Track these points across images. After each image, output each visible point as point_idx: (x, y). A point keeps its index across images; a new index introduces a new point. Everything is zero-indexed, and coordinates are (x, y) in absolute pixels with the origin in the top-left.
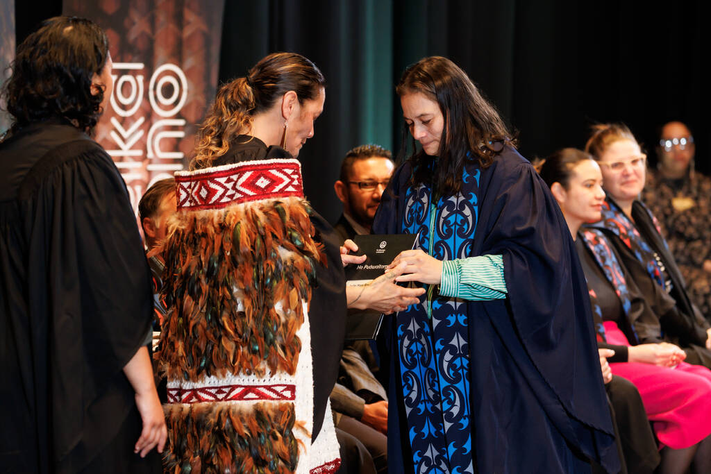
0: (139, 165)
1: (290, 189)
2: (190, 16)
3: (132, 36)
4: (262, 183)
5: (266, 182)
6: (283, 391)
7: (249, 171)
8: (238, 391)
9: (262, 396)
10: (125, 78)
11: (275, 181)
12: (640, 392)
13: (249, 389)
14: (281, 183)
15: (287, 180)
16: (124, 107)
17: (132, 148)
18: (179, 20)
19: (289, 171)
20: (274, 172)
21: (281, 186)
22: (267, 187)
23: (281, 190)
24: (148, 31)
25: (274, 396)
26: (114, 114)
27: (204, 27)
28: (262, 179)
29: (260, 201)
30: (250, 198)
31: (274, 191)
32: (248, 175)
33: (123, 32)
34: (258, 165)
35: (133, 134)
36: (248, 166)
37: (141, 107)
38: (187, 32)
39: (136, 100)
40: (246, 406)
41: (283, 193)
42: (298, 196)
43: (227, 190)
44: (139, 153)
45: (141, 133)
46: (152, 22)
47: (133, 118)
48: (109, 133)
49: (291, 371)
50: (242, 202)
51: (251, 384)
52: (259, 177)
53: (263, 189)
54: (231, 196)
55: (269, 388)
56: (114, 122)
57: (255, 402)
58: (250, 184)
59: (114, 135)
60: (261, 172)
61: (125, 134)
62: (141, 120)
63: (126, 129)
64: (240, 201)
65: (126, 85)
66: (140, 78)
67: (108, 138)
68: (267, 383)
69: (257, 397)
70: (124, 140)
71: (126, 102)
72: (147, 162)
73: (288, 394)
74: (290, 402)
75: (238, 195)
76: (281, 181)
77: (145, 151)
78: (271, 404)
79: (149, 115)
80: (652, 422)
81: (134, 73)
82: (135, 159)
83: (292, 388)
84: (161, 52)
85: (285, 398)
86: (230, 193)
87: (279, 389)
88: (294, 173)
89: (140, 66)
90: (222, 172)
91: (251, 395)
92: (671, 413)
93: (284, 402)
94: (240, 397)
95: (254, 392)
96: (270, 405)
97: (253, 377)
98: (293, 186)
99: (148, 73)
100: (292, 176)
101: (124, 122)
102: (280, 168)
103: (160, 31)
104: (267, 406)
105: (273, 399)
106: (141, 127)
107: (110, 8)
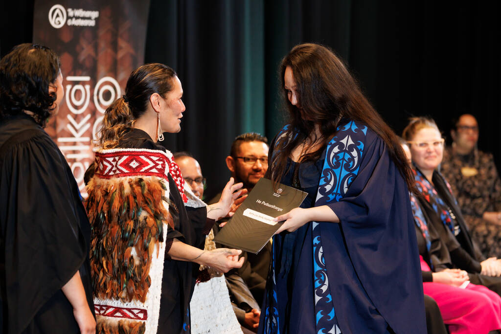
0: (87, 148)
1: (154, 170)
2: (122, 43)
3: (82, 57)
4: (134, 164)
5: (137, 164)
6: (138, 313)
7: (126, 155)
8: (111, 310)
9: (125, 315)
10: (77, 87)
11: (143, 164)
13: (118, 310)
14: (147, 166)
15: (152, 164)
16: (76, 108)
17: (83, 136)
18: (115, 46)
19: (155, 159)
20: (143, 158)
22: (137, 167)
23: (145, 170)
24: (93, 54)
25: (132, 316)
26: (70, 112)
27: (132, 52)
29: (131, 177)
30: (125, 175)
31: (141, 171)
32: (125, 158)
33: (75, 55)
34: (132, 152)
35: (83, 126)
36: (125, 152)
37: (88, 108)
38: (120, 54)
39: (84, 102)
41: (147, 173)
42: (159, 176)
43: (113, 166)
44: (87, 139)
45: (88, 126)
46: (96, 48)
47: (83, 115)
48: (66, 125)
49: (143, 300)
50: (119, 177)
51: (119, 306)
52: (132, 161)
53: (134, 169)
54: (115, 171)
55: (129, 310)
56: (70, 117)
57: (120, 319)
58: (126, 165)
59: (69, 127)
60: (134, 156)
61: (77, 126)
62: (88, 117)
63: (78, 122)
65: (78, 92)
66: (88, 87)
67: (65, 129)
68: (129, 307)
69: (122, 316)
70: (77, 131)
71: (77, 103)
73: (142, 315)
74: (143, 321)
75: (118, 172)
76: (148, 164)
77: (91, 138)
79: (94, 113)
81: (83, 83)
82: (84, 143)
83: (144, 312)
84: (102, 68)
85: (139, 318)
86: (114, 169)
87: (135, 312)
88: (159, 160)
89: (87, 79)
90: (110, 153)
91: (118, 314)
92: (461, 319)
93: (138, 321)
94: (112, 315)
95: (120, 312)
96: (128, 322)
97: (120, 301)
98: (157, 169)
99: (93, 84)
100: (157, 162)
101: (76, 118)
102: (147, 155)
103: (101, 55)
104: (126, 323)
105: (131, 318)
106: (89, 121)
107: (66, 38)
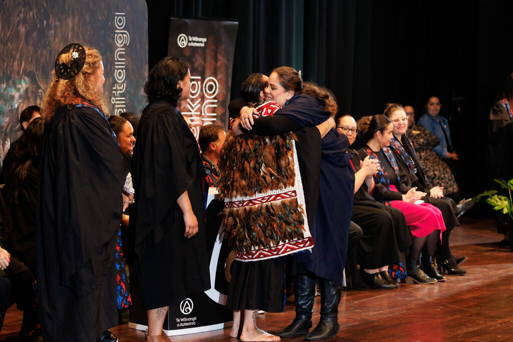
0: (198, 118)
2: (220, 57)
3: (197, 65)
6: (291, 194)
8: (273, 197)
9: (283, 197)
12: (404, 214)
13: (278, 195)
16: (193, 94)
17: (196, 111)
18: (216, 59)
24: (203, 63)
25: (288, 196)
27: (226, 62)
33: (192, 63)
35: (196, 105)
37: (199, 94)
38: (219, 64)
39: (197, 91)
40: (278, 202)
44: (199, 113)
45: (199, 105)
46: (205, 59)
47: (196, 99)
48: (186, 105)
49: (293, 186)
51: (278, 193)
55: (285, 194)
57: (281, 200)
59: (188, 106)
61: (193, 106)
62: (200, 100)
63: (193, 104)
66: (199, 83)
67: (186, 107)
68: (284, 192)
69: (281, 198)
70: (192, 108)
71: (193, 92)
72: (201, 117)
73: (293, 194)
74: (295, 198)
77: (201, 113)
79: (203, 98)
80: (409, 227)
81: (197, 80)
82: (197, 116)
83: (295, 192)
84: (208, 72)
85: (292, 196)
87: (289, 193)
89: (199, 78)
91: (279, 198)
92: (417, 223)
93: (293, 198)
94: (274, 199)
95: (279, 196)
96: (287, 200)
97: (278, 190)
99: (203, 80)
101: (192, 100)
103: (208, 64)
104: (286, 201)
105: (288, 198)
106: (199, 103)
107: (187, 53)
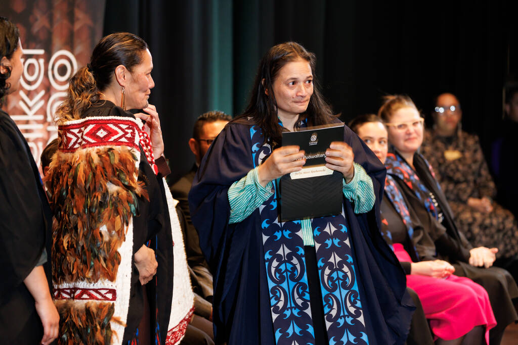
0: (41, 126)
1: (124, 140)
2: (79, 14)
3: (36, 28)
4: (102, 133)
5: (105, 133)
6: (106, 294)
7: (92, 124)
8: (78, 292)
9: (91, 297)
10: (30, 61)
11: (111, 133)
13: (84, 291)
14: (116, 135)
15: (121, 133)
16: (29, 83)
17: (36, 114)
18: (71, 18)
19: (124, 127)
20: (111, 126)
21: (116, 137)
22: (105, 137)
23: (115, 140)
24: (47, 25)
25: (100, 297)
27: (90, 23)
28: (102, 130)
29: (98, 147)
30: (91, 145)
31: (110, 140)
32: (91, 127)
33: (28, 26)
34: (99, 120)
35: (36, 103)
36: (92, 120)
37: (42, 83)
38: (77, 26)
39: (38, 77)
41: (117, 142)
42: (128, 146)
43: (78, 138)
44: (41, 117)
45: (42, 103)
46: (51, 18)
47: (37, 91)
48: (18, 103)
49: (112, 279)
50: (85, 148)
51: (85, 287)
52: (99, 129)
53: (101, 138)
54: (80, 143)
55: (96, 291)
56: (22, 94)
57: (86, 301)
58: (92, 134)
59: (22, 104)
60: (101, 125)
61: (30, 103)
62: (42, 93)
63: (31, 99)
64: (84, 147)
65: (31, 68)
66: (42, 61)
67: (17, 106)
68: (96, 287)
69: (88, 297)
70: (29, 108)
71: (30, 78)
72: (47, 124)
73: (110, 296)
74: (111, 302)
75: (84, 143)
76: (117, 133)
77: (46, 116)
78: (96, 303)
79: (48, 89)
81: (37, 57)
82: (38, 122)
83: (113, 292)
84: (57, 42)
85: (107, 299)
86: (80, 140)
87: (103, 292)
88: (128, 128)
89: (42, 52)
90: (75, 124)
91: (85, 296)
92: (443, 313)
93: (107, 302)
94: (79, 297)
95: (87, 294)
98: (126, 138)
99: (48, 57)
100: (126, 130)
101: (29, 94)
102: (116, 123)
103: (57, 25)
104: (93, 305)
106: (42, 98)
107: (19, 8)
